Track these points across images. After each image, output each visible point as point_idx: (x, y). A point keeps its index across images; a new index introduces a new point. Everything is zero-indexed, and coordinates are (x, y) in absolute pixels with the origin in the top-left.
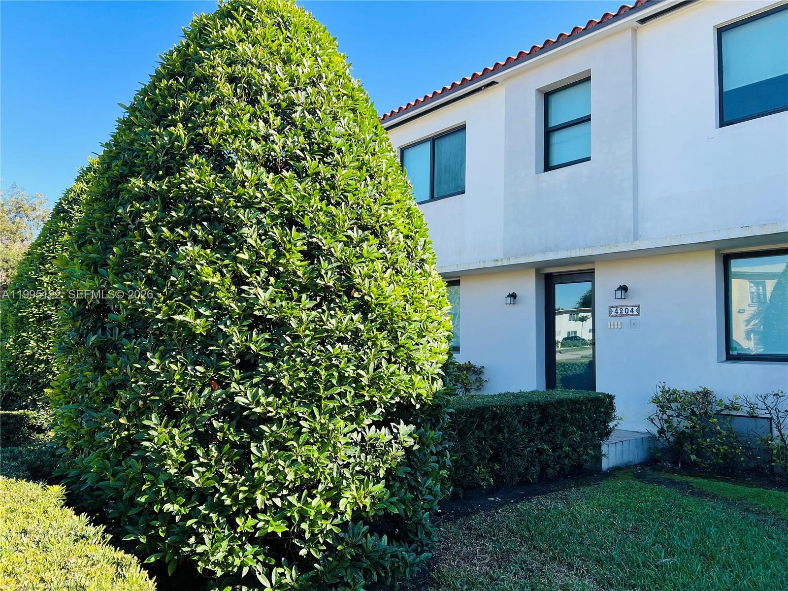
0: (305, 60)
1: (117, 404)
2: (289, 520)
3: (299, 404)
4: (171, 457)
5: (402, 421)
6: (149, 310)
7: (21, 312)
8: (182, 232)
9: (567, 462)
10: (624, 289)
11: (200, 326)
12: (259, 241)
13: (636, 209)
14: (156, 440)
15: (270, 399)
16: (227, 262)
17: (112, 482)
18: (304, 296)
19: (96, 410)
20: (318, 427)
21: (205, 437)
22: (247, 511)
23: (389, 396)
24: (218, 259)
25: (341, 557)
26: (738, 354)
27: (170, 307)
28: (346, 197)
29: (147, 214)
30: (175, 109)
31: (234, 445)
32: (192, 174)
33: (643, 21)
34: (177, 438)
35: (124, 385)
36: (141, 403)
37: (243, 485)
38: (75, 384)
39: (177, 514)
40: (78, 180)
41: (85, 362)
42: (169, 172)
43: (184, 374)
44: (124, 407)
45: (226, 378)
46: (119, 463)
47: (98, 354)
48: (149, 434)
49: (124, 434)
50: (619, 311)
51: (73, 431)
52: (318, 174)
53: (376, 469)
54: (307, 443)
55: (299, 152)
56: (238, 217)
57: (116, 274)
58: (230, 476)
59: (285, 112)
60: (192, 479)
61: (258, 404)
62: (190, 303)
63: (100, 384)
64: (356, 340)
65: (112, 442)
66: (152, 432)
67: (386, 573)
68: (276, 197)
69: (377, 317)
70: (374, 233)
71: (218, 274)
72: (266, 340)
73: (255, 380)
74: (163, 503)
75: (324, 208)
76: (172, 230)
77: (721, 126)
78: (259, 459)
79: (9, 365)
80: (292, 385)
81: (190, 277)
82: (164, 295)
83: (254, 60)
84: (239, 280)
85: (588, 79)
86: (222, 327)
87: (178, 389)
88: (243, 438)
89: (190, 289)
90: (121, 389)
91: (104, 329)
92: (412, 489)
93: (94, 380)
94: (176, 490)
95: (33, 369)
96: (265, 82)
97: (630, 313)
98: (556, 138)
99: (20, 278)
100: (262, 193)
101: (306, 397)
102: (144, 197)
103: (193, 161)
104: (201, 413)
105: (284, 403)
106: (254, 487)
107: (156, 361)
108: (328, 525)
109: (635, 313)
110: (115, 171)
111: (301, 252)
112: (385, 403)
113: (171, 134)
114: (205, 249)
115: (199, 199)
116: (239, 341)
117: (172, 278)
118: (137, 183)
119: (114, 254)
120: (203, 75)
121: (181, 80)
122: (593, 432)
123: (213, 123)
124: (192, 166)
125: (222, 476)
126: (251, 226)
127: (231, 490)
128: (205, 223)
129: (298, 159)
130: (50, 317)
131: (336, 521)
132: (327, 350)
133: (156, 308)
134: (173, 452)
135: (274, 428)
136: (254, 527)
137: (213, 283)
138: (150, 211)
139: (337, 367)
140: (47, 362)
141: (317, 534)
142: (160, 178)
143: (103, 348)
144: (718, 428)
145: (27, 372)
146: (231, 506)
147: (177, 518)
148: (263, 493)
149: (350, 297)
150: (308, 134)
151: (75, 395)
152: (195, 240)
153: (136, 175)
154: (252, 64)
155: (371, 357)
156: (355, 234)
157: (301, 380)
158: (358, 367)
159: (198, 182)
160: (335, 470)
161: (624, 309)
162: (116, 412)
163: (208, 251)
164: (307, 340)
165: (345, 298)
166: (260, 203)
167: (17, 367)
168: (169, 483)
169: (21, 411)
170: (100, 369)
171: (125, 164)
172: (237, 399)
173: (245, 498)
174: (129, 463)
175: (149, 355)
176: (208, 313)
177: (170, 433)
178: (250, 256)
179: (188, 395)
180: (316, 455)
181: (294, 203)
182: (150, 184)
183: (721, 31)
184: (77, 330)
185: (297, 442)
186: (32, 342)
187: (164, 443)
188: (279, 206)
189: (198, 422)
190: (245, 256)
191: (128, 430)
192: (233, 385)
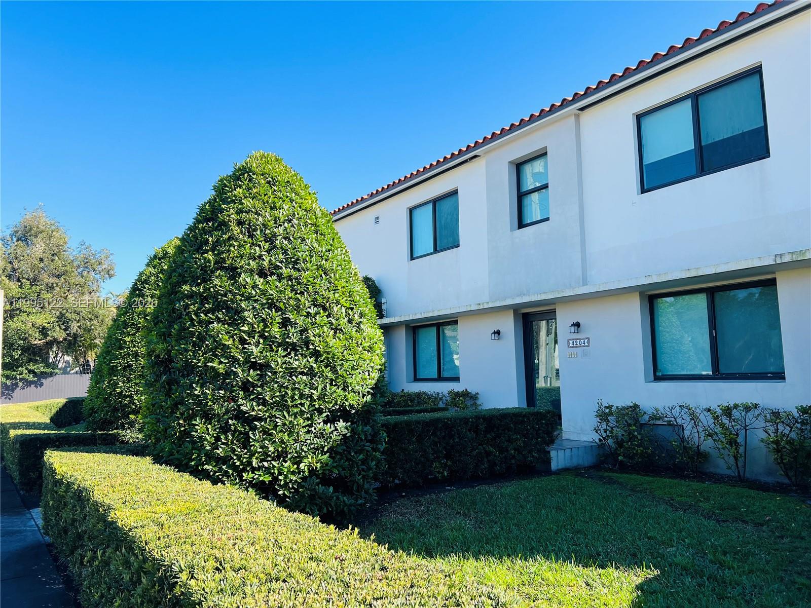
0: (284, 205)
1: (178, 413)
2: (272, 474)
3: (276, 410)
4: (207, 440)
5: (341, 420)
6: (194, 361)
7: (112, 363)
8: (211, 316)
9: (513, 461)
10: (577, 325)
11: (221, 369)
12: (254, 319)
13: (584, 260)
14: (199, 431)
15: (260, 407)
16: (236, 332)
17: (177, 456)
18: (280, 349)
19: (167, 417)
20: (287, 423)
21: (225, 429)
22: (248, 469)
23: (331, 405)
24: (232, 330)
25: (302, 495)
26: (662, 375)
27: (205, 359)
28: (308, 288)
29: (192, 307)
30: (207, 242)
31: (240, 432)
32: (217, 282)
33: (582, 109)
34: (210, 430)
35: (182, 403)
36: (191, 412)
37: (246, 454)
38: (155, 404)
39: (211, 471)
40: (148, 265)
41: (160, 391)
42: (204, 281)
43: (213, 395)
44: (182, 414)
45: (236, 397)
46: (180, 446)
47: (166, 386)
48: (195, 429)
49: (182, 429)
50: (575, 343)
51: (155, 430)
52: (290, 276)
53: (323, 447)
54: (281, 431)
55: (279, 264)
56: (241, 306)
57: (176, 341)
58: (239, 450)
59: (271, 240)
60: (218, 452)
61: (253, 410)
62: (216, 356)
63: (169, 403)
64: (311, 373)
65: (176, 434)
66: (197, 427)
67: (332, 509)
68: (264, 293)
69: (324, 359)
70: (325, 309)
71: (231, 339)
72: (258, 375)
73: (251, 397)
74: (204, 465)
75: (293, 297)
76: (206, 316)
77: (642, 193)
78: (254, 440)
79: (105, 399)
80: (272, 400)
81: (216, 341)
82: (202, 351)
83: (253, 210)
84: (243, 341)
85: (546, 154)
86: (233, 368)
87: (210, 403)
88: (246, 429)
89: (216, 348)
90: (180, 404)
91: (170, 373)
92: (348, 460)
93: (165, 401)
94: (210, 458)
95: (121, 402)
96: (259, 223)
97: (583, 345)
98: (527, 201)
99: (110, 338)
100: (255, 291)
101: (281, 406)
102: (191, 296)
103: (217, 274)
104: (223, 416)
105: (268, 409)
106: (252, 455)
107: (198, 389)
108: (294, 478)
109: (586, 344)
110: (174, 280)
111: (278, 323)
112: (328, 409)
113: (205, 258)
114: (224, 324)
115: (219, 297)
116: (242, 376)
117: (207, 342)
118: (186, 288)
119: (174, 329)
120: (223, 221)
121: (210, 224)
122: (537, 439)
123: (229, 251)
124: (217, 277)
125: (234, 450)
126: (249, 311)
127: (239, 457)
128: (224, 311)
129: (279, 268)
130: (132, 365)
131: (300, 476)
132: (293, 379)
133: (198, 360)
134: (208, 437)
135: (263, 423)
136: (253, 478)
137: (229, 345)
138: (194, 304)
139: (298, 389)
140: (131, 397)
141: (289, 483)
142: (198, 285)
143: (170, 383)
144: (636, 433)
145: (118, 404)
146: (239, 466)
147: (211, 473)
148: (256, 459)
149: (308, 349)
150: (285, 252)
151: (155, 410)
152: (219, 320)
153: (185, 283)
154: (252, 212)
155: (320, 383)
156: (312, 311)
157: (277, 396)
158: (311, 389)
159: (220, 286)
160: (298, 447)
161: (578, 341)
162: (178, 417)
163: (226, 326)
164: (281, 374)
165: (305, 349)
166: (255, 296)
167: (111, 400)
168: (206, 455)
169: (115, 431)
170: (168, 394)
171: (180, 275)
172: (242, 407)
173: (247, 461)
174: (186, 446)
175: (194, 385)
176: (226, 361)
177: (207, 427)
178: (249, 328)
179: (216, 407)
180: (287, 438)
181: (274, 295)
182: (194, 289)
183: (639, 118)
184: (155, 373)
185: (276, 431)
186: (120, 383)
187: (203, 433)
188: (266, 297)
189: (222, 421)
190: (246, 328)
191: (184, 427)
192: (240, 400)
